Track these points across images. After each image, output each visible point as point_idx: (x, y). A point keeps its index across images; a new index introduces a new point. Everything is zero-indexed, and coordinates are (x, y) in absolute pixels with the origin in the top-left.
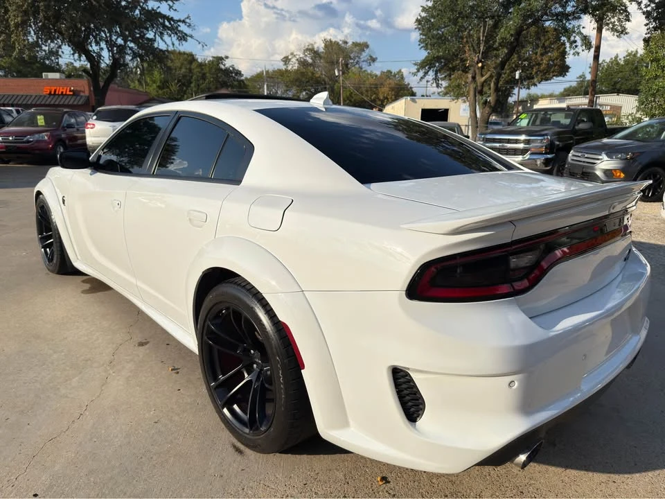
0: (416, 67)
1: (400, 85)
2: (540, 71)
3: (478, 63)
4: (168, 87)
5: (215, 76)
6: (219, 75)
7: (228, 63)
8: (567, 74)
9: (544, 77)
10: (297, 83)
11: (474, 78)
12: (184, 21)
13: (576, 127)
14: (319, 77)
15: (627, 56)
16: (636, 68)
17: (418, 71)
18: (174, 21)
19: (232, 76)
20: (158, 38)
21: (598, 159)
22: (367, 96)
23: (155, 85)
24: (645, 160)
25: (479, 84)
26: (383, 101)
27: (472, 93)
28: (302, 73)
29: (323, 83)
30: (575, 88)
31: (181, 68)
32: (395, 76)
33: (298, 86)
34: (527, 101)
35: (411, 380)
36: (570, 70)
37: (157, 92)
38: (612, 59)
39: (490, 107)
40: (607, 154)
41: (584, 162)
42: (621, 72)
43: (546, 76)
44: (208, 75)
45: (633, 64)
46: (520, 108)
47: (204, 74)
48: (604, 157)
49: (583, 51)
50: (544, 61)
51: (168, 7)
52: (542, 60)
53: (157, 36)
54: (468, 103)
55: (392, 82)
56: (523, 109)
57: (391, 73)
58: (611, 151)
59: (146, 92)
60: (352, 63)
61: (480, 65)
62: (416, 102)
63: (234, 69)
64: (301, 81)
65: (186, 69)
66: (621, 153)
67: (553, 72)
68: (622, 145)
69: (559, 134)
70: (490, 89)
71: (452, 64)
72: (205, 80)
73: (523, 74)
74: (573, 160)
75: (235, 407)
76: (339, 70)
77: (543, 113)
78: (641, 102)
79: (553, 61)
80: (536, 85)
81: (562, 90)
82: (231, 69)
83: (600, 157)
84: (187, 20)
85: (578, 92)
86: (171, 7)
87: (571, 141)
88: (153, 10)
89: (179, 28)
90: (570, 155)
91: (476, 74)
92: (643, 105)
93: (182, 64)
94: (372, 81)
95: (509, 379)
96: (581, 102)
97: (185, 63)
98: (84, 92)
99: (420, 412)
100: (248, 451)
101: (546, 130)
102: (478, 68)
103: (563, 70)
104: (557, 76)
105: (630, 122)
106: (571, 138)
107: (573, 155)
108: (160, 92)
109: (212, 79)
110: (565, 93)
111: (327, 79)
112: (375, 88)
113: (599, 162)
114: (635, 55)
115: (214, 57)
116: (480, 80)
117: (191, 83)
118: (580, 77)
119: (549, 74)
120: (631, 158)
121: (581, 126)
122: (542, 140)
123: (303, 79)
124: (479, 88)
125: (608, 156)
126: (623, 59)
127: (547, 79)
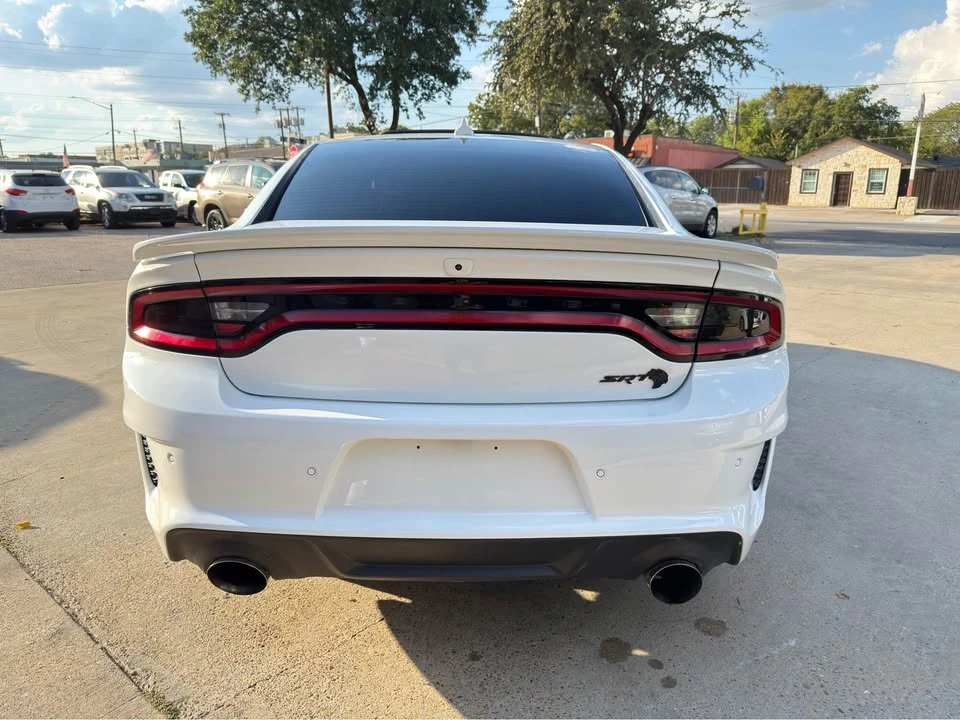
4: (768, 141)
5: (847, 119)
6: (856, 116)
7: (874, 98)
12: (750, 41)
18: (738, 42)
19: (879, 117)
20: (714, 70)
23: (749, 138)
31: (797, 111)
37: (751, 147)
44: (835, 118)
47: (830, 117)
51: (733, 22)
53: (713, 67)
59: (735, 149)
63: (884, 105)
65: (805, 111)
72: (829, 127)
82: (879, 105)
84: (757, 39)
86: (736, 23)
88: (711, 31)
89: (745, 52)
93: (800, 105)
97: (805, 102)
98: (646, 153)
108: (756, 148)
109: (840, 125)
115: (852, 90)
117: (806, 131)
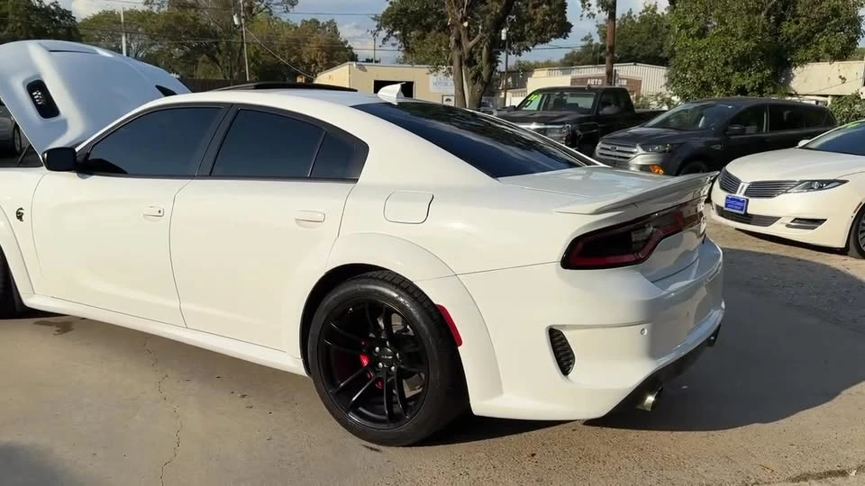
0: (376, 23)
1: (333, 43)
2: (535, 30)
3: (462, 22)
5: (24, 19)
6: (32, 17)
8: (569, 34)
9: (539, 38)
10: (169, 34)
11: (458, 42)
13: (601, 112)
14: (206, 25)
15: (643, 12)
16: (655, 28)
17: (380, 29)
19: (55, 20)
21: (632, 153)
22: (283, 57)
24: (684, 153)
25: (466, 52)
26: (309, 67)
27: (456, 63)
28: (179, 19)
29: (213, 35)
30: (578, 53)
32: (324, 27)
33: (170, 38)
34: (518, 72)
35: (564, 338)
36: (572, 29)
38: (623, 15)
39: (482, 83)
40: (641, 146)
41: (615, 156)
42: (637, 33)
43: (542, 37)
44: (11, 17)
45: (651, 24)
46: (510, 80)
48: (639, 150)
49: (599, 12)
50: (539, 16)
52: (535, 14)
54: (451, 77)
55: (322, 38)
56: (514, 81)
57: (318, 23)
58: (647, 142)
60: (258, 6)
61: (466, 24)
62: (366, 71)
63: (58, 7)
64: (176, 32)
66: (658, 144)
67: (550, 32)
68: (658, 135)
69: (579, 121)
70: (481, 58)
71: (425, 20)
73: (512, 34)
74: (602, 154)
75: (361, 409)
76: (239, 16)
77: (557, 93)
78: (669, 77)
79: (549, 15)
80: (530, 50)
81: (563, 57)
82: (52, 7)
83: (635, 150)
85: (583, 60)
87: (595, 131)
90: (598, 148)
91: (460, 36)
92: (672, 81)
94: (288, 34)
95: (640, 327)
96: (594, 74)
99: (571, 366)
100: (381, 448)
101: (563, 116)
102: (464, 28)
103: (564, 29)
104: (556, 37)
105: (659, 103)
106: (595, 127)
107: (602, 148)
109: (19, 24)
110: (567, 61)
111: (219, 29)
112: (296, 45)
113: (634, 156)
114: (654, 11)
116: (468, 45)
118: (586, 39)
119: (545, 35)
120: (670, 151)
121: (607, 110)
122: (561, 129)
123: (180, 28)
124: (466, 57)
125: (644, 149)
126: (638, 16)
127: (543, 42)
